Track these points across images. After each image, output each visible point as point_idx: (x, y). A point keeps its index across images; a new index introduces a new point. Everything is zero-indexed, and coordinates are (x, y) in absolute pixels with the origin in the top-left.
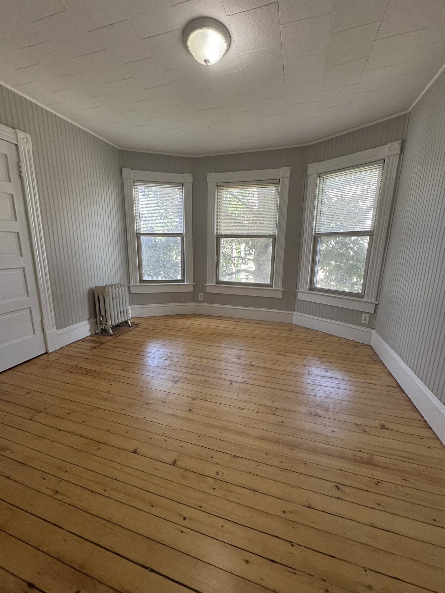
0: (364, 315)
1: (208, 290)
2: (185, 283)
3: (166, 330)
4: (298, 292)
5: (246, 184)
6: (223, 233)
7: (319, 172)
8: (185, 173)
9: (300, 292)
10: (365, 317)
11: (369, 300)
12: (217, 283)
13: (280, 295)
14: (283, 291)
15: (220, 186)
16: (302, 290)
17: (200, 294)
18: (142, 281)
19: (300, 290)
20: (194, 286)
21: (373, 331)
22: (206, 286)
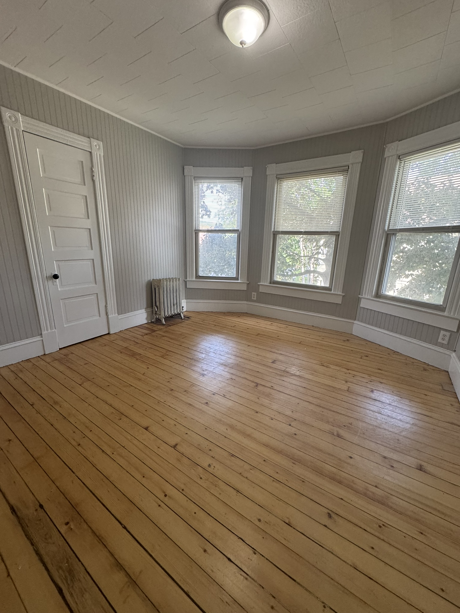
0: (442, 332)
1: (261, 290)
2: (239, 281)
3: (213, 326)
4: (361, 298)
5: (309, 174)
6: (281, 229)
7: (399, 153)
8: (245, 166)
9: (364, 298)
10: (444, 336)
11: (452, 314)
12: (271, 283)
13: (339, 301)
14: (343, 296)
15: (280, 177)
16: (366, 297)
17: (253, 293)
18: (198, 277)
19: (363, 296)
20: (248, 284)
21: (453, 355)
22: (259, 285)
